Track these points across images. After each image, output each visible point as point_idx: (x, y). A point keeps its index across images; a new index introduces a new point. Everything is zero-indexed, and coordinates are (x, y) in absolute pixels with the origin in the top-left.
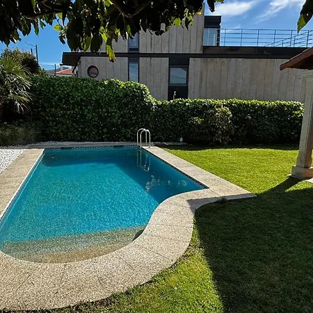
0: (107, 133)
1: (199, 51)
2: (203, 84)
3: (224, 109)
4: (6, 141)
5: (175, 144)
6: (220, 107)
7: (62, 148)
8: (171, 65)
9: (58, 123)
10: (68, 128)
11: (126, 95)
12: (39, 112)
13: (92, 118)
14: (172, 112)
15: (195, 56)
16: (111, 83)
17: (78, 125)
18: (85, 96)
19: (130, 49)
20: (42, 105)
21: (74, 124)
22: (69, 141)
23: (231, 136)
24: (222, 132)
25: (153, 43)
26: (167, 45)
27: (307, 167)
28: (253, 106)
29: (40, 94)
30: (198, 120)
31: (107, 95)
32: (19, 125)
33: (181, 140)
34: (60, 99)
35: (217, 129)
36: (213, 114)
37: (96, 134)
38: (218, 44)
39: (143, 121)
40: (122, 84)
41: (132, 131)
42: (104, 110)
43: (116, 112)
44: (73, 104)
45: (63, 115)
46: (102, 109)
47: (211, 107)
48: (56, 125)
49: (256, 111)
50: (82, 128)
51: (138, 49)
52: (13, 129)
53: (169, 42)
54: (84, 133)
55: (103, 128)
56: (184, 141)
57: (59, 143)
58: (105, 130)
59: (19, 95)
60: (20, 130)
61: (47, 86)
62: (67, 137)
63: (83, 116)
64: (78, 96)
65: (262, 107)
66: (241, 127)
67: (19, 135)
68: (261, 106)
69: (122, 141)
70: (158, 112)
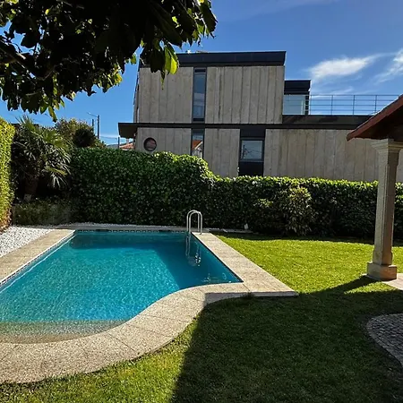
0: (154, 215)
1: (277, 121)
2: (283, 160)
3: (300, 189)
4: (36, 219)
5: (237, 231)
6: (296, 187)
7: (99, 230)
8: (244, 137)
9: (98, 201)
10: (109, 207)
11: (179, 171)
12: (79, 188)
13: (138, 196)
14: (235, 192)
15: (273, 127)
16: (162, 156)
17: (121, 204)
18: (131, 172)
19: (194, 120)
20: (83, 180)
21: (117, 203)
22: (110, 223)
23: (311, 225)
24: (298, 218)
25: (221, 113)
26: (238, 115)
27: (385, 265)
28: (342, 187)
29: (82, 168)
30: (265, 203)
31: (157, 170)
32: (53, 202)
33: (246, 227)
34: (103, 174)
35: (290, 214)
36: (286, 195)
37: (142, 215)
38: (307, 112)
39: (199, 202)
40: (175, 158)
41: (183, 213)
42: (153, 188)
43: (166, 190)
44: (117, 180)
45: (105, 192)
46: (150, 187)
47: (284, 187)
48: (96, 204)
49: (344, 194)
50: (125, 208)
51: (203, 120)
52: (45, 206)
53: (240, 112)
54: (126, 214)
55: (149, 208)
56: (249, 229)
57: (95, 225)
58: (152, 211)
59: (56, 168)
60: (54, 207)
61: (90, 160)
62: (107, 218)
63: (128, 194)
64: (124, 170)
65: (352, 190)
66: (325, 212)
67: (50, 213)
68: (351, 188)
69: (171, 225)
70: (217, 191)
